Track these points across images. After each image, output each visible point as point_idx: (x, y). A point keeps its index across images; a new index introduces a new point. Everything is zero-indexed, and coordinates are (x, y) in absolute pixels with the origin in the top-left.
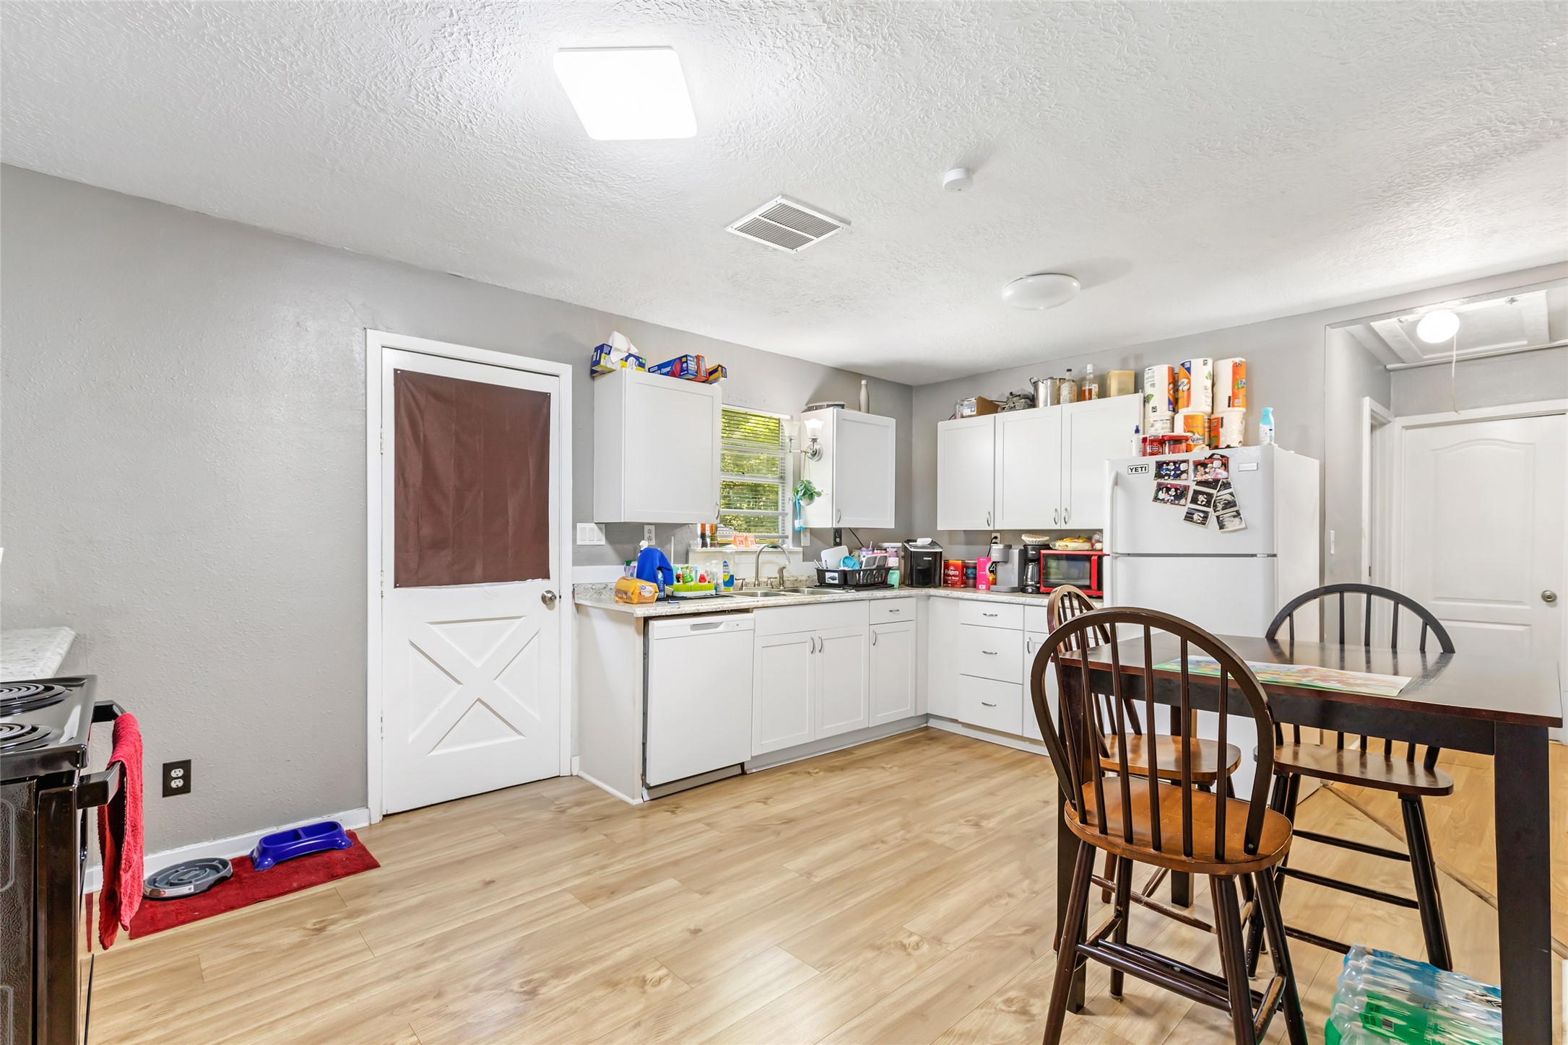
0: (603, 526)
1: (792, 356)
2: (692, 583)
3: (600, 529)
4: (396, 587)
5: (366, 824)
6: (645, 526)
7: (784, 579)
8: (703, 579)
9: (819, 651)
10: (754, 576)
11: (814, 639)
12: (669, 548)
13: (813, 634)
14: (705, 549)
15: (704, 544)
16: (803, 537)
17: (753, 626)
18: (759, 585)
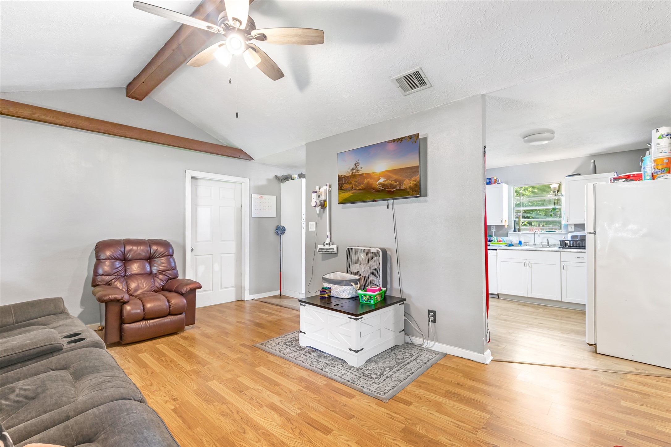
2: (495, 242)
7: (549, 243)
8: (500, 241)
9: (529, 267)
10: (533, 242)
11: (526, 262)
12: (501, 232)
13: (526, 261)
14: (515, 232)
15: (515, 231)
16: (569, 227)
17: (496, 255)
18: (535, 245)
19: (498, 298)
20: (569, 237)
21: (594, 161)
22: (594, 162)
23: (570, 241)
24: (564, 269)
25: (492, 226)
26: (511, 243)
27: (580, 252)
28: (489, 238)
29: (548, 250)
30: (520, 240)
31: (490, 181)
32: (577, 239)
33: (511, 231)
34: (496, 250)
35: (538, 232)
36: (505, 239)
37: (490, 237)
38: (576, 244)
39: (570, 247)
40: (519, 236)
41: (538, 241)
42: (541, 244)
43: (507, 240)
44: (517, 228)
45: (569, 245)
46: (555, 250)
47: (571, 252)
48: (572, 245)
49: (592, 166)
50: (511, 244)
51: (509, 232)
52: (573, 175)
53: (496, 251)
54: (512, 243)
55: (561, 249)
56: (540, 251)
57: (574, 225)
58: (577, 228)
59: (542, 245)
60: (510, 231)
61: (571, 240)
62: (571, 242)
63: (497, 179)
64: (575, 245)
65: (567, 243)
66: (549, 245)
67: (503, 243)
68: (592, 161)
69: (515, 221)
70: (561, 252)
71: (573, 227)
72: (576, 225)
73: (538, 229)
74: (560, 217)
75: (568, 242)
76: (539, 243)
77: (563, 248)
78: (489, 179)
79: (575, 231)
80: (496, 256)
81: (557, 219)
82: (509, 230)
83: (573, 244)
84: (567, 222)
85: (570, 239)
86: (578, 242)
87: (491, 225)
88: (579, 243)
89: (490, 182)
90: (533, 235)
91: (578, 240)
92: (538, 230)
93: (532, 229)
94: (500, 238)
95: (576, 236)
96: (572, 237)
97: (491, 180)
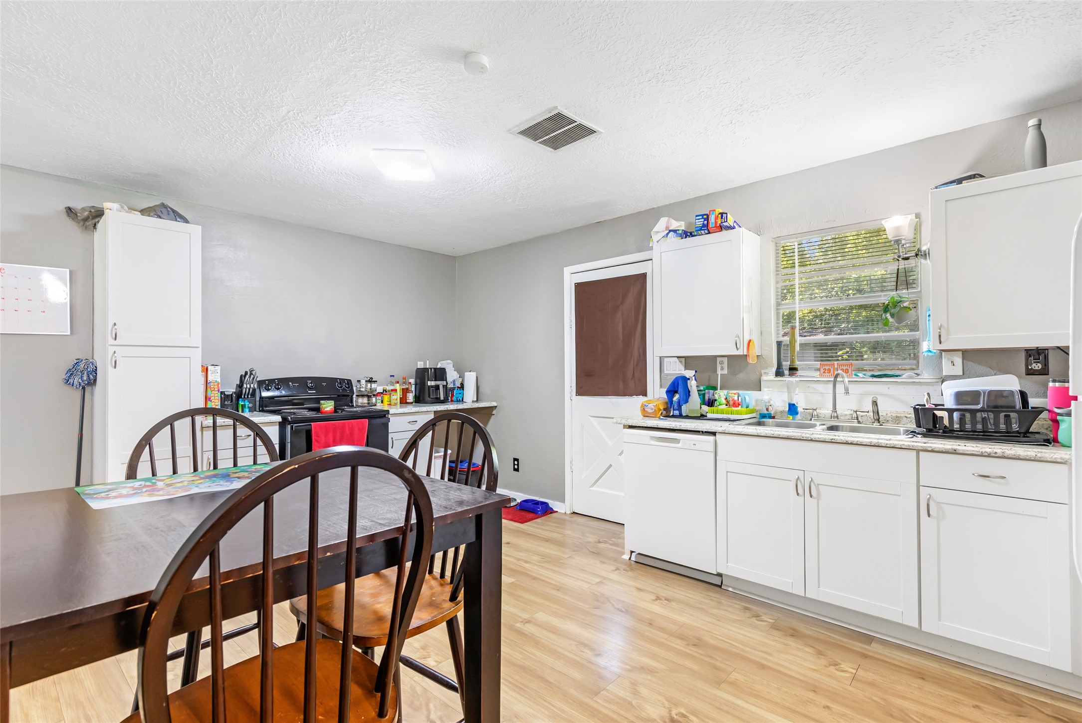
0: (683, 360)
1: (916, 140)
2: (721, 407)
3: (681, 362)
4: (576, 395)
5: (563, 512)
6: (718, 358)
7: (880, 414)
8: (736, 404)
9: (811, 496)
10: (831, 407)
11: (802, 478)
12: (741, 376)
13: (801, 474)
14: (779, 378)
15: (779, 373)
16: (945, 363)
17: (712, 449)
18: (837, 417)
19: (720, 587)
20: (947, 395)
21: (1040, 121)
22: (1039, 126)
23: (950, 411)
24: (929, 515)
25: (719, 359)
26: (767, 410)
27: (989, 456)
28: (709, 393)
29: (875, 441)
30: (794, 402)
31: (706, 222)
32: (978, 404)
33: (769, 375)
34: (714, 434)
35: (843, 377)
36: (750, 397)
37: (711, 391)
38: (974, 422)
39: (948, 433)
40: (789, 388)
41: (846, 406)
42: (855, 415)
43: (757, 401)
44: (786, 364)
45: (946, 422)
46: (898, 444)
47: (954, 452)
48: (956, 426)
49: (1030, 140)
50: (766, 412)
51: (764, 378)
52: (959, 181)
53: (711, 438)
54: (770, 408)
55: (920, 442)
56: (847, 443)
57: (960, 353)
58: (970, 365)
59: (857, 418)
60: (765, 373)
61: (954, 407)
62: (956, 415)
63: (722, 214)
64: (968, 427)
65: (942, 417)
66: (878, 420)
67: (744, 409)
68: (1032, 122)
69: (779, 344)
70: (918, 451)
71: (958, 360)
72: (966, 354)
73: (844, 368)
74: (914, 327)
75: (945, 414)
76: (849, 412)
77: (924, 435)
78: (703, 215)
79: (964, 375)
80: (712, 455)
81: (904, 334)
82: (763, 372)
83: (962, 420)
84: (940, 343)
85: (950, 403)
86: (979, 415)
87: (716, 357)
88: (984, 419)
89: (704, 225)
90: (831, 386)
91: (979, 407)
92: (846, 371)
93: (827, 368)
94: (733, 395)
95: (975, 396)
96: (960, 396)
97: (707, 219)
